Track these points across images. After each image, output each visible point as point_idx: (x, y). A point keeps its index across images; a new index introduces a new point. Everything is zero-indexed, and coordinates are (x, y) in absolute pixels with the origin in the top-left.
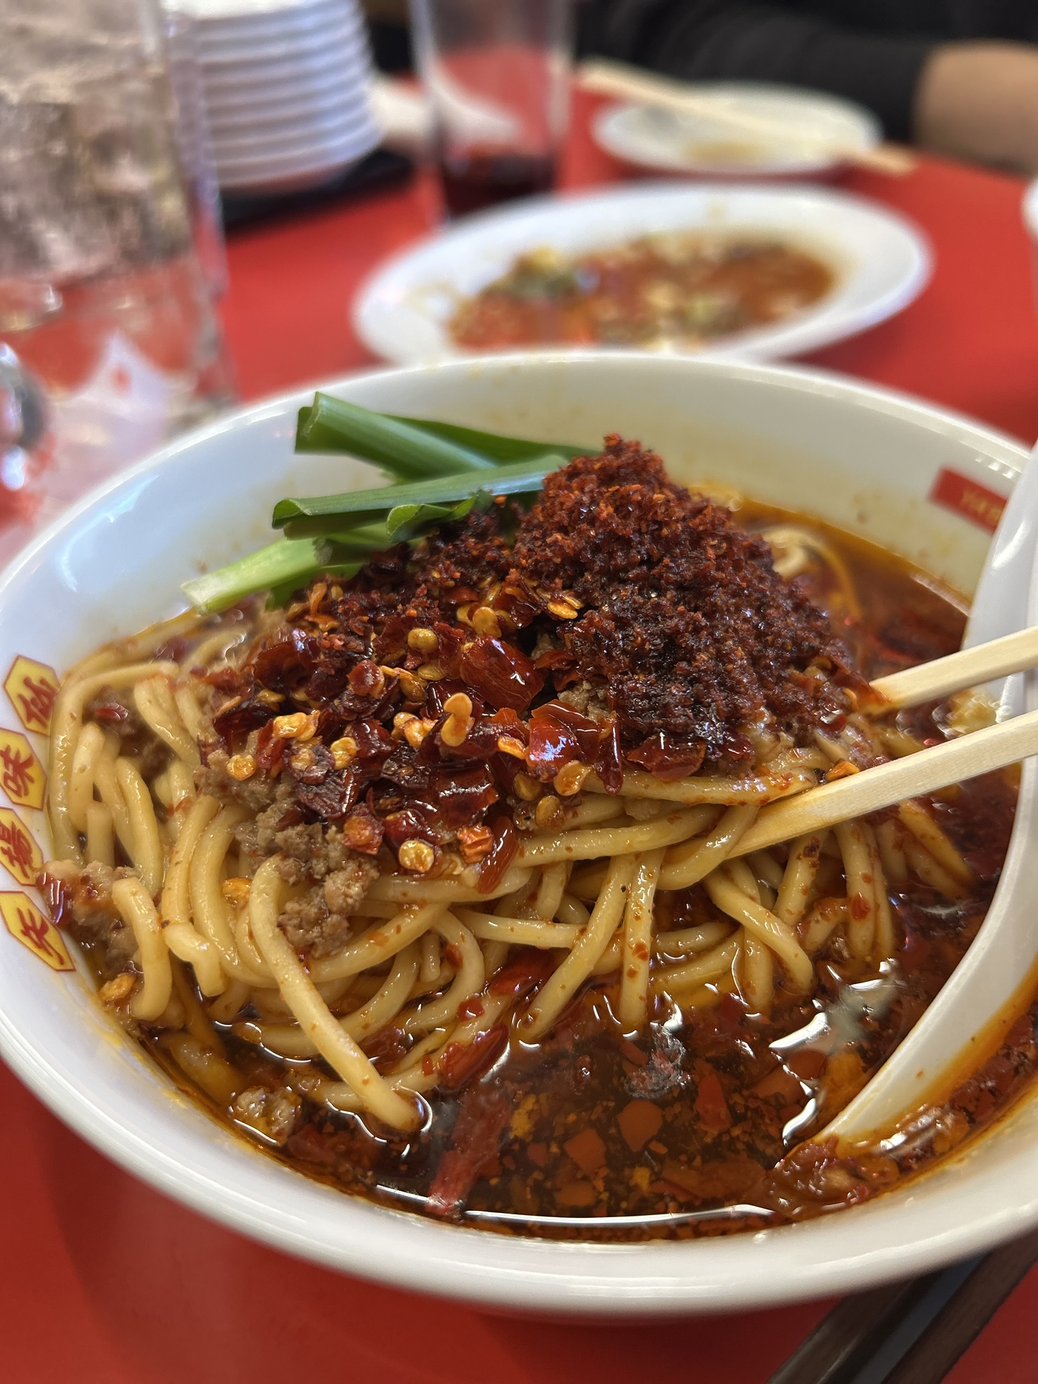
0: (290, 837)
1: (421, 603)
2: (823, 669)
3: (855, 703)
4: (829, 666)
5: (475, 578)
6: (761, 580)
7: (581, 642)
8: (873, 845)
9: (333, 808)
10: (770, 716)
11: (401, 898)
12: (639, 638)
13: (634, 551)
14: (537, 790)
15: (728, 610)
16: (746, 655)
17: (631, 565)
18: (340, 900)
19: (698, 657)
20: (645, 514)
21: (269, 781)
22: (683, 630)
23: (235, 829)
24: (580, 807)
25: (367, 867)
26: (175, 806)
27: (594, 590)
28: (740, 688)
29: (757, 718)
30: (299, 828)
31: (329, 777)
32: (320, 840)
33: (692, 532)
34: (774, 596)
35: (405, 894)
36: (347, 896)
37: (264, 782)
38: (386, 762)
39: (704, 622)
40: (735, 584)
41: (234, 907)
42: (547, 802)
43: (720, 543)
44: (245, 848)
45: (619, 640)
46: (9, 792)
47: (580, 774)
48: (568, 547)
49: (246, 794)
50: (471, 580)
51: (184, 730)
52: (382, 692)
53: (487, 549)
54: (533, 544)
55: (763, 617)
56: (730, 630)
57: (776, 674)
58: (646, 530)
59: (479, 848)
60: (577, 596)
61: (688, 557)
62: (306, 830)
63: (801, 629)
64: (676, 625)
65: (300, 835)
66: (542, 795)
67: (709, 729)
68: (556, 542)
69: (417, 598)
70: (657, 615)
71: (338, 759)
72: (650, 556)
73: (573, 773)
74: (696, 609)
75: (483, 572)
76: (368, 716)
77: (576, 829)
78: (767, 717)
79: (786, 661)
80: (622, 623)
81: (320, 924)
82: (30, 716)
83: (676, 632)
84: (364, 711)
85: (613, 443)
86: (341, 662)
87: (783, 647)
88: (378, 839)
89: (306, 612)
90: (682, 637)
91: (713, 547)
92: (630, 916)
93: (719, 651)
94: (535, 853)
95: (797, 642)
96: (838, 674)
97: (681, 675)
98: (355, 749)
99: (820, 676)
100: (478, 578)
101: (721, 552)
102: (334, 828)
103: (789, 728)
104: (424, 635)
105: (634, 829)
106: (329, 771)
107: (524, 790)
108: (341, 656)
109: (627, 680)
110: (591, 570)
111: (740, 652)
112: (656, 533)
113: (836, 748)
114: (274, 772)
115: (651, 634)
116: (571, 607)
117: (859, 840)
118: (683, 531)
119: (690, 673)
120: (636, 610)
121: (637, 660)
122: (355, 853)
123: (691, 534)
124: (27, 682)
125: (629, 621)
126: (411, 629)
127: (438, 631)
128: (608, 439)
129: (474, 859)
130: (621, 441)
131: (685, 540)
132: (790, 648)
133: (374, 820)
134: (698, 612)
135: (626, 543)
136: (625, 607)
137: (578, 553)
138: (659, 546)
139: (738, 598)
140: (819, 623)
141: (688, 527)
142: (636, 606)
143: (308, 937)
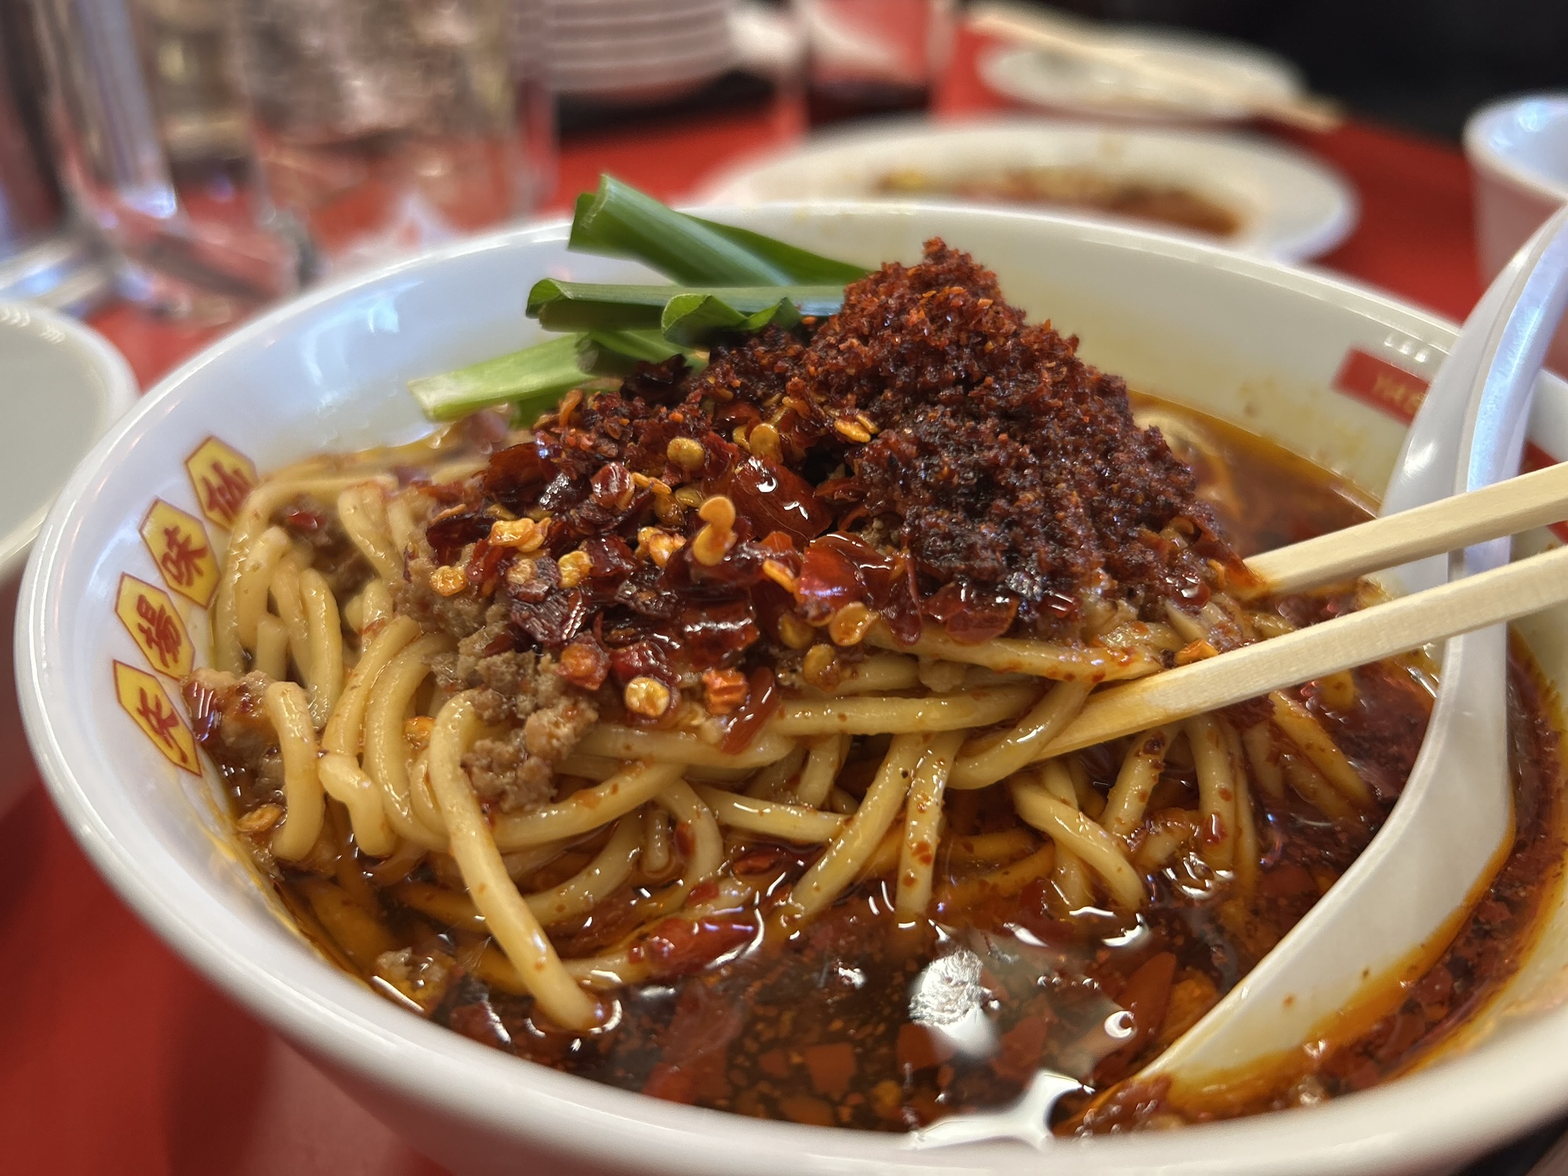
0: (494, 664)
1: (691, 410)
2: (1184, 534)
3: (1222, 577)
4: (1192, 530)
5: (759, 393)
6: (1110, 420)
7: (872, 468)
8: (1237, 752)
9: (551, 632)
10: (1109, 580)
11: (623, 753)
12: (946, 469)
13: (949, 366)
14: (808, 637)
15: (1064, 448)
16: (1083, 502)
17: (944, 384)
18: (543, 740)
19: (1021, 497)
20: (967, 323)
21: (480, 600)
22: (1003, 463)
23: (432, 659)
24: (861, 665)
25: (583, 705)
26: (365, 627)
27: (894, 412)
28: (1072, 541)
29: (1093, 581)
30: (507, 655)
31: (552, 594)
32: (530, 671)
33: (1023, 350)
34: (1126, 441)
35: (628, 748)
36: (551, 736)
37: (475, 601)
38: (624, 583)
39: (1032, 459)
40: (1074, 418)
41: (414, 748)
42: (819, 653)
43: (1058, 366)
44: (441, 681)
45: (921, 470)
46: (168, 577)
47: (864, 621)
48: (866, 356)
49: (450, 615)
50: (755, 395)
51: (391, 544)
52: (629, 503)
53: (778, 358)
54: (826, 352)
55: (1108, 463)
56: (1064, 472)
57: (1121, 531)
58: (966, 343)
59: (726, 697)
60: (873, 418)
61: (1016, 380)
62: (515, 657)
63: (1157, 481)
64: (996, 456)
65: (507, 662)
66: (814, 642)
67: (1025, 584)
68: (850, 348)
69: (688, 404)
70: (972, 443)
71: (566, 577)
72: (968, 375)
73: (853, 618)
74: (1023, 443)
75: (771, 387)
76: (609, 531)
77: (854, 695)
78: (1104, 581)
79: (1135, 516)
80: (926, 449)
81: (515, 769)
82: (212, 504)
83: (995, 466)
84: (604, 524)
85: (935, 248)
86: (587, 466)
87: (1132, 499)
88: (600, 673)
89: (554, 423)
90: (1002, 473)
91: (1049, 369)
92: (912, 808)
93: (1048, 495)
94: (800, 718)
95: (1150, 495)
96: (1200, 542)
97: (997, 515)
98: (586, 565)
99: (1178, 541)
100: (764, 394)
101: (1060, 378)
102: (549, 656)
103: (1130, 595)
104: (688, 446)
105: (927, 702)
106: (551, 588)
107: (790, 633)
108: (588, 459)
109: (926, 514)
110: (892, 387)
111: (1075, 497)
112: (979, 347)
113: (1192, 626)
114: (487, 589)
115: (962, 465)
116: (864, 428)
117: (1217, 744)
118: (1013, 350)
119: (1009, 514)
120: (946, 436)
121: (942, 495)
122: (571, 688)
123: (1023, 353)
124: (216, 467)
125: (936, 447)
126: (673, 437)
127: (706, 445)
128: (929, 244)
129: (720, 709)
130: (944, 246)
131: (1016, 359)
132: (1140, 501)
133: (600, 650)
134: (1025, 446)
135: (940, 357)
136: (933, 430)
137: (877, 364)
138: (981, 364)
139: (1077, 437)
140: (1181, 478)
141: (1020, 344)
142: (947, 430)
143: (497, 782)
